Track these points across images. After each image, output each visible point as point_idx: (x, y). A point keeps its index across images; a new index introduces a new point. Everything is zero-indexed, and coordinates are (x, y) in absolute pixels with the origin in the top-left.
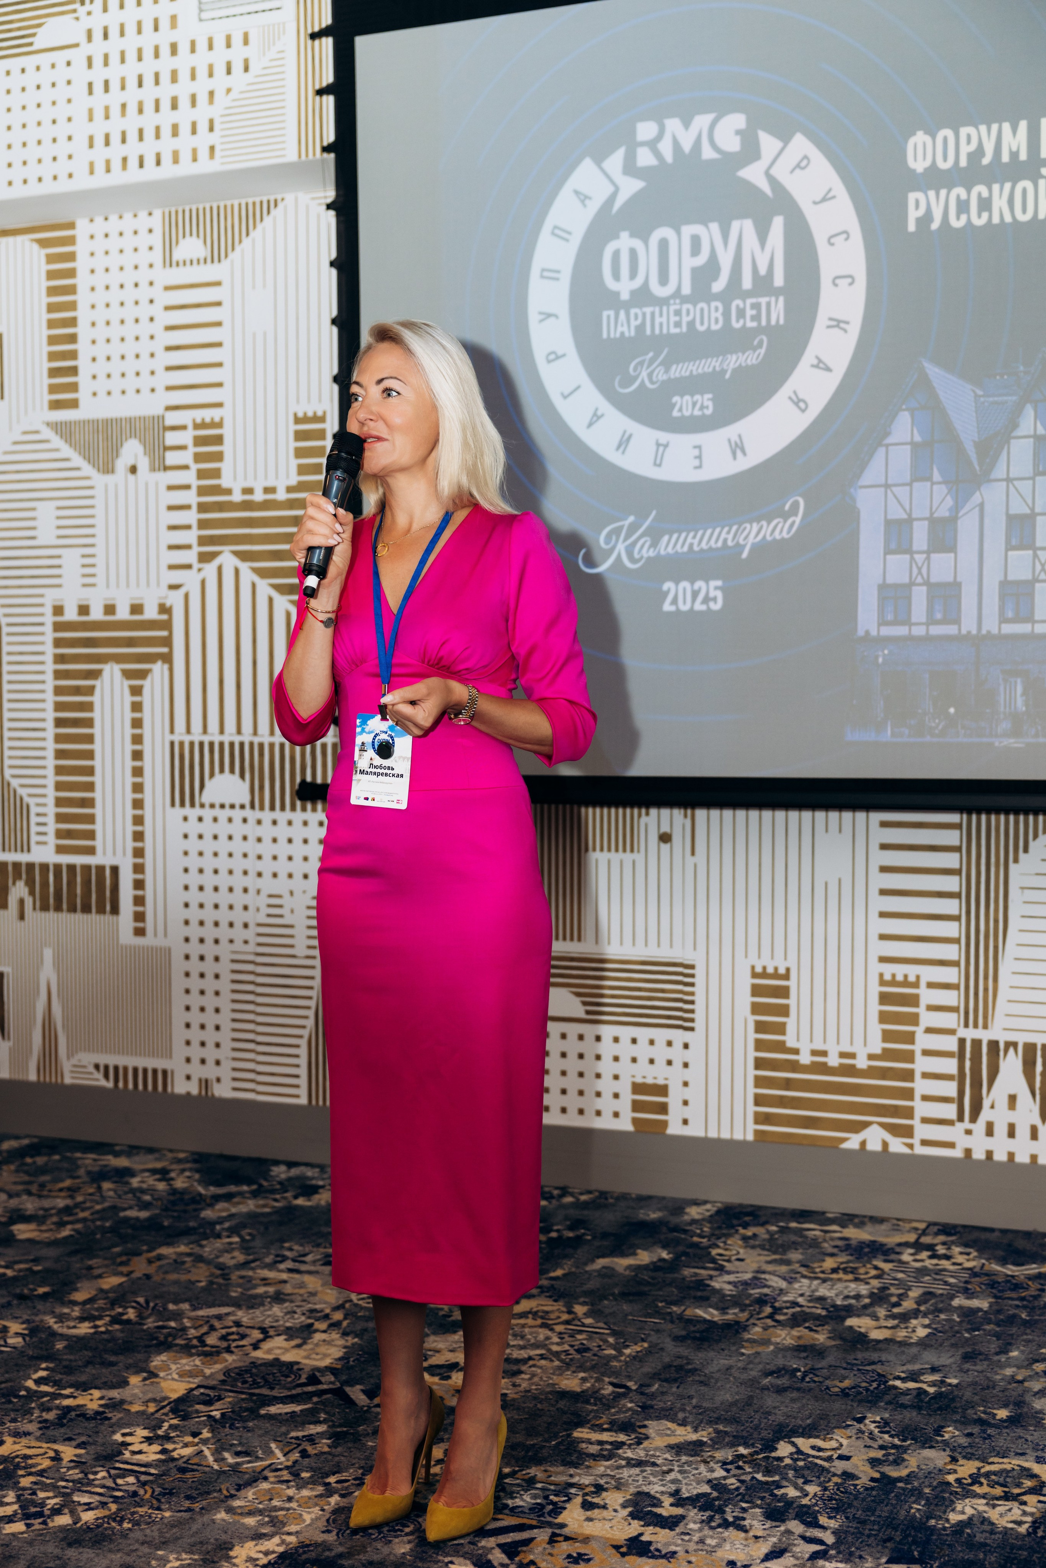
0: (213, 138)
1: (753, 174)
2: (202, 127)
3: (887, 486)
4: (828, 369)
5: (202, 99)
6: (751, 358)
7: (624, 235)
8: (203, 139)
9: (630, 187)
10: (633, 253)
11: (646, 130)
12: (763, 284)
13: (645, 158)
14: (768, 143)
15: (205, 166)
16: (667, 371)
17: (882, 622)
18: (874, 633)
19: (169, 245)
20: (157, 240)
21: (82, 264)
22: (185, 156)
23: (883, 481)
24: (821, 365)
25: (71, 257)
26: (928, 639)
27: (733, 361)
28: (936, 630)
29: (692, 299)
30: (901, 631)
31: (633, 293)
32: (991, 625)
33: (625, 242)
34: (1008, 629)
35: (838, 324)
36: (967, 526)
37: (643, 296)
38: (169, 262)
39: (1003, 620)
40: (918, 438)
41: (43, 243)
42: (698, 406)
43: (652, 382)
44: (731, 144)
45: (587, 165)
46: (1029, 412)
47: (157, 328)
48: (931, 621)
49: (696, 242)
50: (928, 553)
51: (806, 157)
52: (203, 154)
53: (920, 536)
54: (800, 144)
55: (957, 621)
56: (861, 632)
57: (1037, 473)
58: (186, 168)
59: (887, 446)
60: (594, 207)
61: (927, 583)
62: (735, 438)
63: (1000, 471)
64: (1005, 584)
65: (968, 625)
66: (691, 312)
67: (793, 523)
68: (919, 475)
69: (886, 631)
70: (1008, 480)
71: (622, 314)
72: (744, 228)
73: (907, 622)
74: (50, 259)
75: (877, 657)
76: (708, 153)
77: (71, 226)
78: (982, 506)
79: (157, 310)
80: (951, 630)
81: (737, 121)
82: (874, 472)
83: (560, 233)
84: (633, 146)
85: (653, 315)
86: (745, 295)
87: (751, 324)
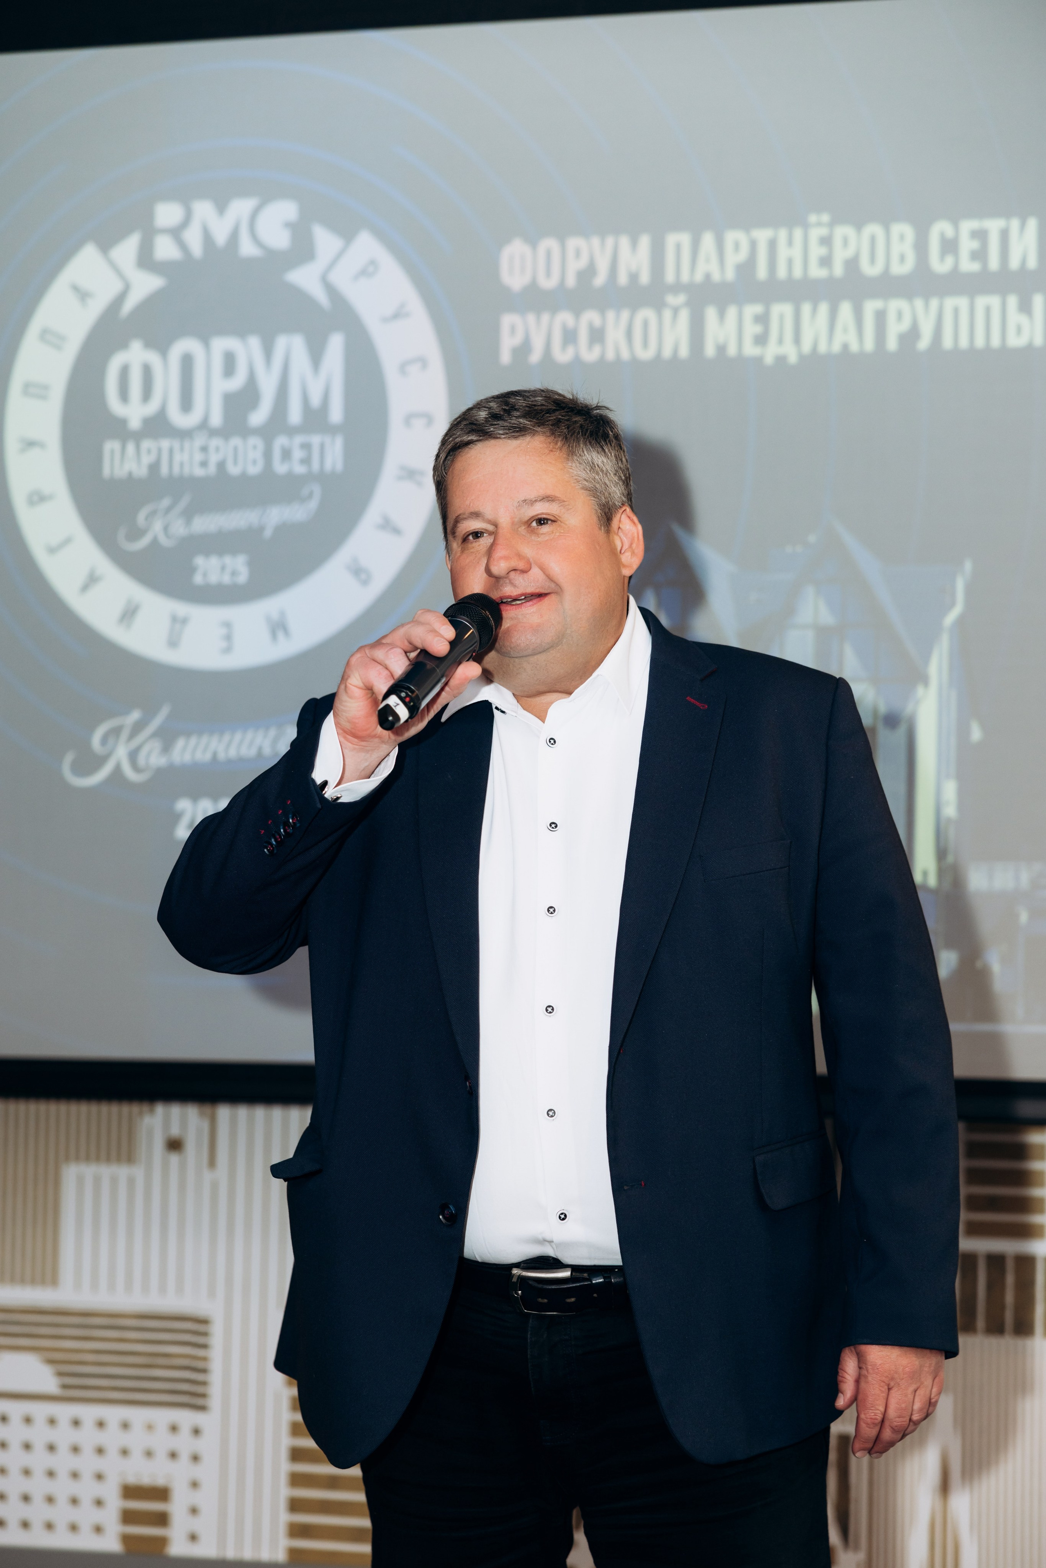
1: (305, 278)
6: (298, 513)
7: (136, 346)
9: (146, 284)
10: (147, 371)
11: (168, 214)
12: (315, 419)
13: (165, 249)
14: (325, 240)
16: (189, 522)
27: (275, 515)
31: (147, 421)
33: (136, 354)
35: (410, 474)
37: (158, 426)
42: (228, 571)
43: (168, 537)
44: (278, 238)
45: (90, 252)
49: (230, 360)
54: (367, 244)
60: (97, 307)
62: (275, 615)
66: (221, 450)
72: (292, 346)
81: (285, 210)
83: (50, 337)
84: (149, 234)
85: (171, 451)
86: (292, 431)
87: (299, 469)
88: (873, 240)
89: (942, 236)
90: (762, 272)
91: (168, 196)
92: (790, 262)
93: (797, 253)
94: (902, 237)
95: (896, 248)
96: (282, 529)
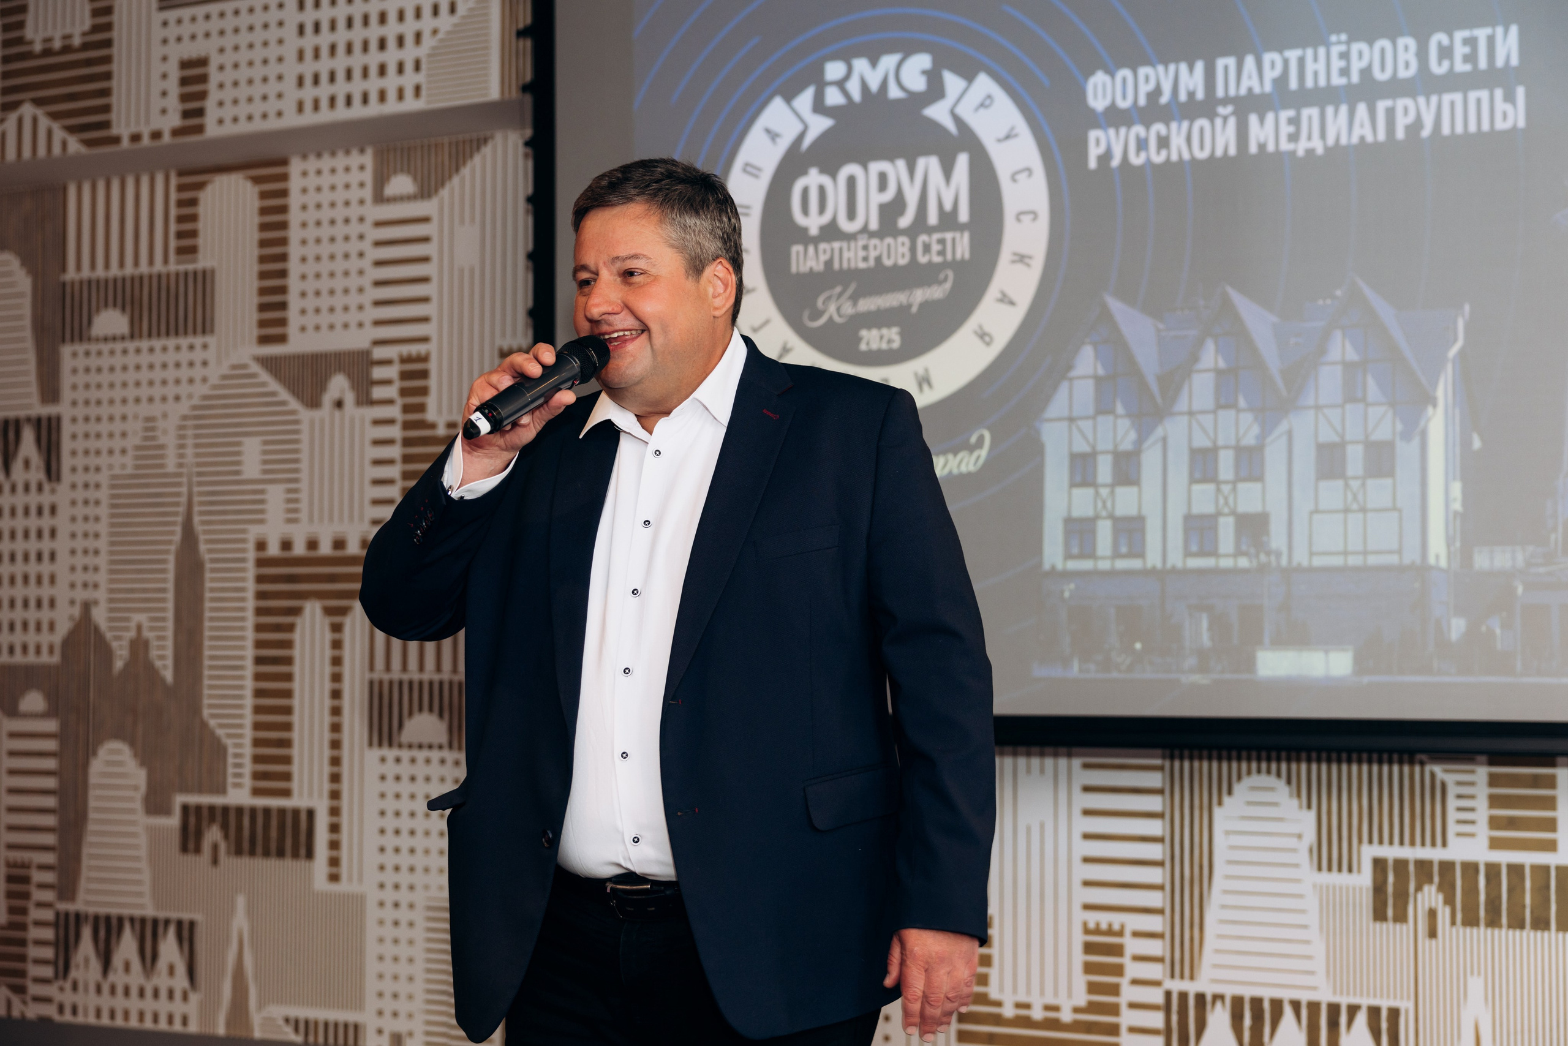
0: (420, 78)
1: (938, 112)
2: (409, 67)
3: (1071, 420)
4: (1012, 303)
5: (409, 40)
6: (936, 292)
7: (814, 172)
8: (410, 79)
9: (820, 125)
10: (822, 190)
11: (834, 70)
12: (948, 220)
13: (833, 97)
14: (953, 82)
15: (411, 104)
16: (855, 304)
17: (1068, 556)
18: (1060, 566)
19: (380, 181)
20: (368, 176)
21: (295, 200)
22: (392, 95)
23: (1066, 413)
24: (1005, 299)
25: (284, 193)
26: (1112, 573)
27: (919, 295)
28: (1121, 564)
29: (880, 234)
30: (1086, 565)
31: (823, 229)
32: (1176, 559)
33: (813, 178)
34: (1194, 563)
35: (1021, 259)
36: (1151, 459)
37: (831, 232)
38: (380, 198)
39: (1188, 554)
40: (1101, 371)
41: (256, 180)
42: (885, 340)
43: (840, 316)
44: (917, 83)
45: (778, 103)
46: (1210, 346)
47: (366, 263)
48: (1116, 555)
49: (883, 178)
50: (1113, 486)
51: (989, 97)
52: (409, 93)
53: (1104, 470)
54: (984, 83)
55: (1141, 555)
56: (1047, 566)
57: (1219, 406)
58: (392, 107)
59: (1071, 379)
60: (784, 144)
61: (1112, 517)
62: (921, 372)
63: (1182, 405)
64: (1189, 518)
65: (1153, 558)
66: (878, 247)
67: (978, 457)
68: (1103, 408)
69: (1073, 565)
70: (1191, 413)
71: (811, 249)
72: (929, 165)
73: (1092, 555)
74: (263, 195)
75: (1062, 592)
76: (894, 93)
77: (284, 162)
78: (1164, 440)
79: (366, 246)
80: (1135, 564)
81: (922, 61)
82: (1058, 406)
83: (751, 170)
84: (821, 86)
85: (841, 250)
86: (930, 230)
87: (937, 259)
88: (1383, 51)
89: (1439, 43)
90: (1293, 84)
91: (834, 57)
92: (1316, 74)
93: (1321, 66)
94: (1406, 48)
95: (1402, 57)
96: (925, 305)
